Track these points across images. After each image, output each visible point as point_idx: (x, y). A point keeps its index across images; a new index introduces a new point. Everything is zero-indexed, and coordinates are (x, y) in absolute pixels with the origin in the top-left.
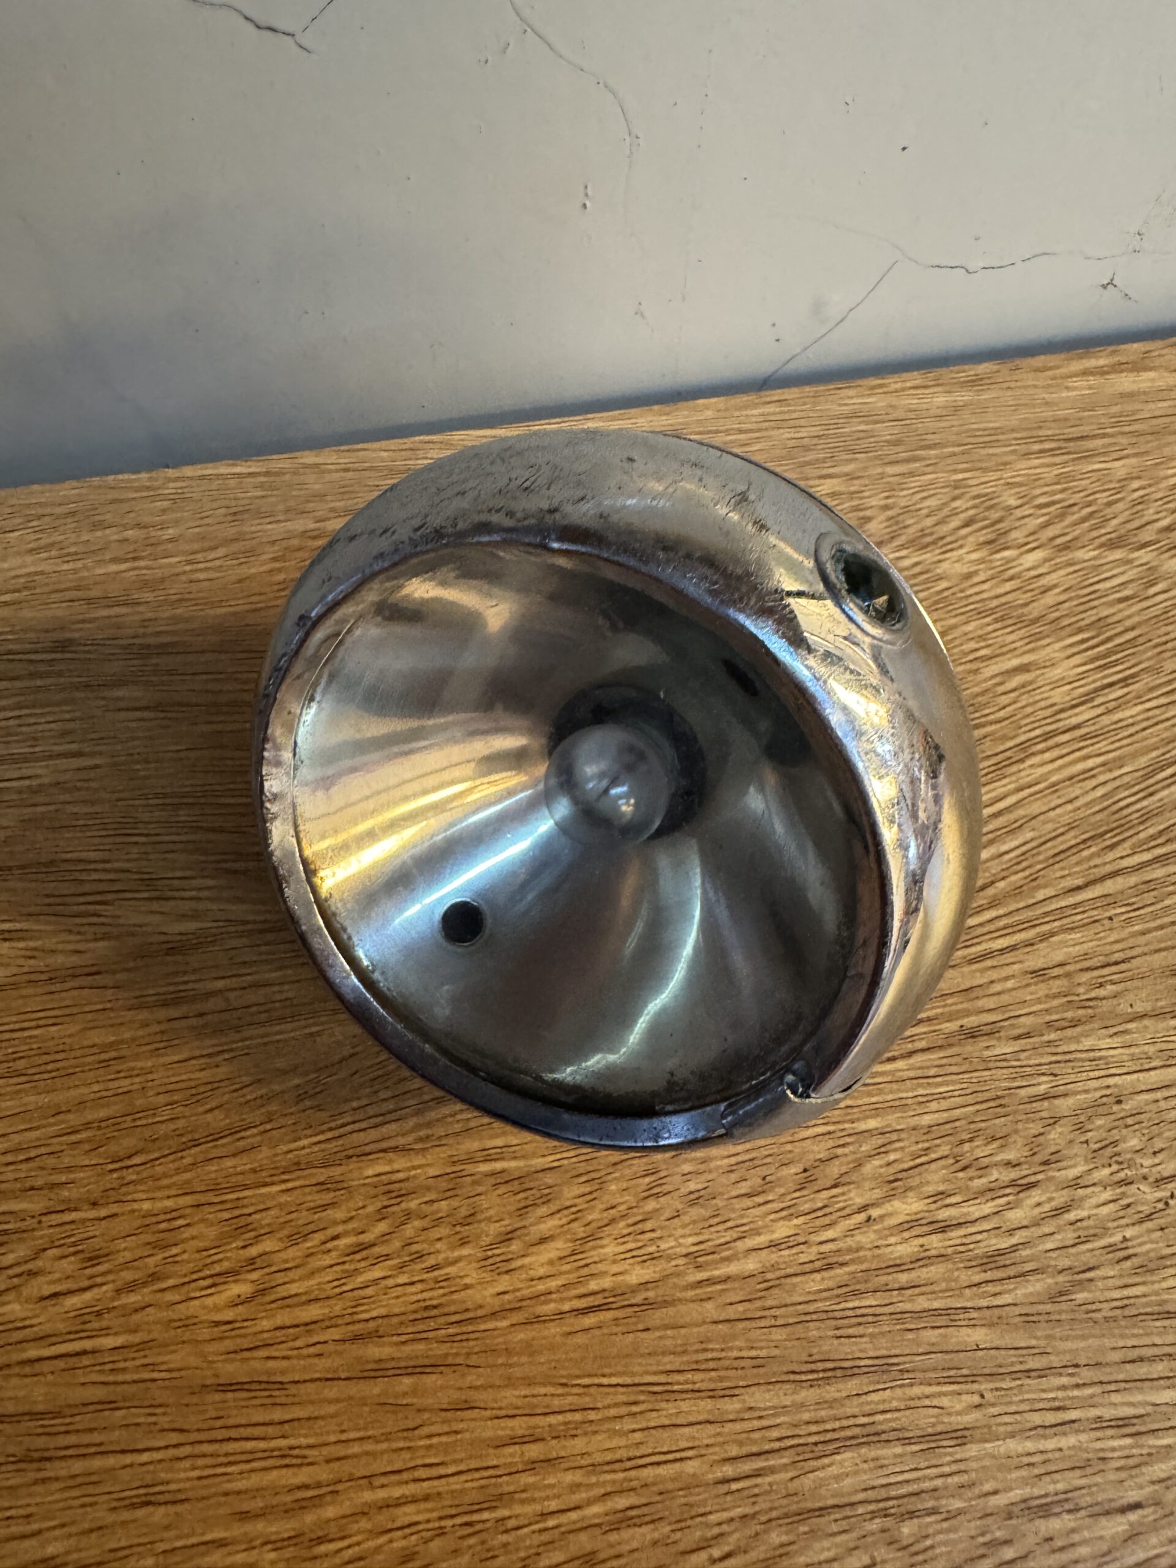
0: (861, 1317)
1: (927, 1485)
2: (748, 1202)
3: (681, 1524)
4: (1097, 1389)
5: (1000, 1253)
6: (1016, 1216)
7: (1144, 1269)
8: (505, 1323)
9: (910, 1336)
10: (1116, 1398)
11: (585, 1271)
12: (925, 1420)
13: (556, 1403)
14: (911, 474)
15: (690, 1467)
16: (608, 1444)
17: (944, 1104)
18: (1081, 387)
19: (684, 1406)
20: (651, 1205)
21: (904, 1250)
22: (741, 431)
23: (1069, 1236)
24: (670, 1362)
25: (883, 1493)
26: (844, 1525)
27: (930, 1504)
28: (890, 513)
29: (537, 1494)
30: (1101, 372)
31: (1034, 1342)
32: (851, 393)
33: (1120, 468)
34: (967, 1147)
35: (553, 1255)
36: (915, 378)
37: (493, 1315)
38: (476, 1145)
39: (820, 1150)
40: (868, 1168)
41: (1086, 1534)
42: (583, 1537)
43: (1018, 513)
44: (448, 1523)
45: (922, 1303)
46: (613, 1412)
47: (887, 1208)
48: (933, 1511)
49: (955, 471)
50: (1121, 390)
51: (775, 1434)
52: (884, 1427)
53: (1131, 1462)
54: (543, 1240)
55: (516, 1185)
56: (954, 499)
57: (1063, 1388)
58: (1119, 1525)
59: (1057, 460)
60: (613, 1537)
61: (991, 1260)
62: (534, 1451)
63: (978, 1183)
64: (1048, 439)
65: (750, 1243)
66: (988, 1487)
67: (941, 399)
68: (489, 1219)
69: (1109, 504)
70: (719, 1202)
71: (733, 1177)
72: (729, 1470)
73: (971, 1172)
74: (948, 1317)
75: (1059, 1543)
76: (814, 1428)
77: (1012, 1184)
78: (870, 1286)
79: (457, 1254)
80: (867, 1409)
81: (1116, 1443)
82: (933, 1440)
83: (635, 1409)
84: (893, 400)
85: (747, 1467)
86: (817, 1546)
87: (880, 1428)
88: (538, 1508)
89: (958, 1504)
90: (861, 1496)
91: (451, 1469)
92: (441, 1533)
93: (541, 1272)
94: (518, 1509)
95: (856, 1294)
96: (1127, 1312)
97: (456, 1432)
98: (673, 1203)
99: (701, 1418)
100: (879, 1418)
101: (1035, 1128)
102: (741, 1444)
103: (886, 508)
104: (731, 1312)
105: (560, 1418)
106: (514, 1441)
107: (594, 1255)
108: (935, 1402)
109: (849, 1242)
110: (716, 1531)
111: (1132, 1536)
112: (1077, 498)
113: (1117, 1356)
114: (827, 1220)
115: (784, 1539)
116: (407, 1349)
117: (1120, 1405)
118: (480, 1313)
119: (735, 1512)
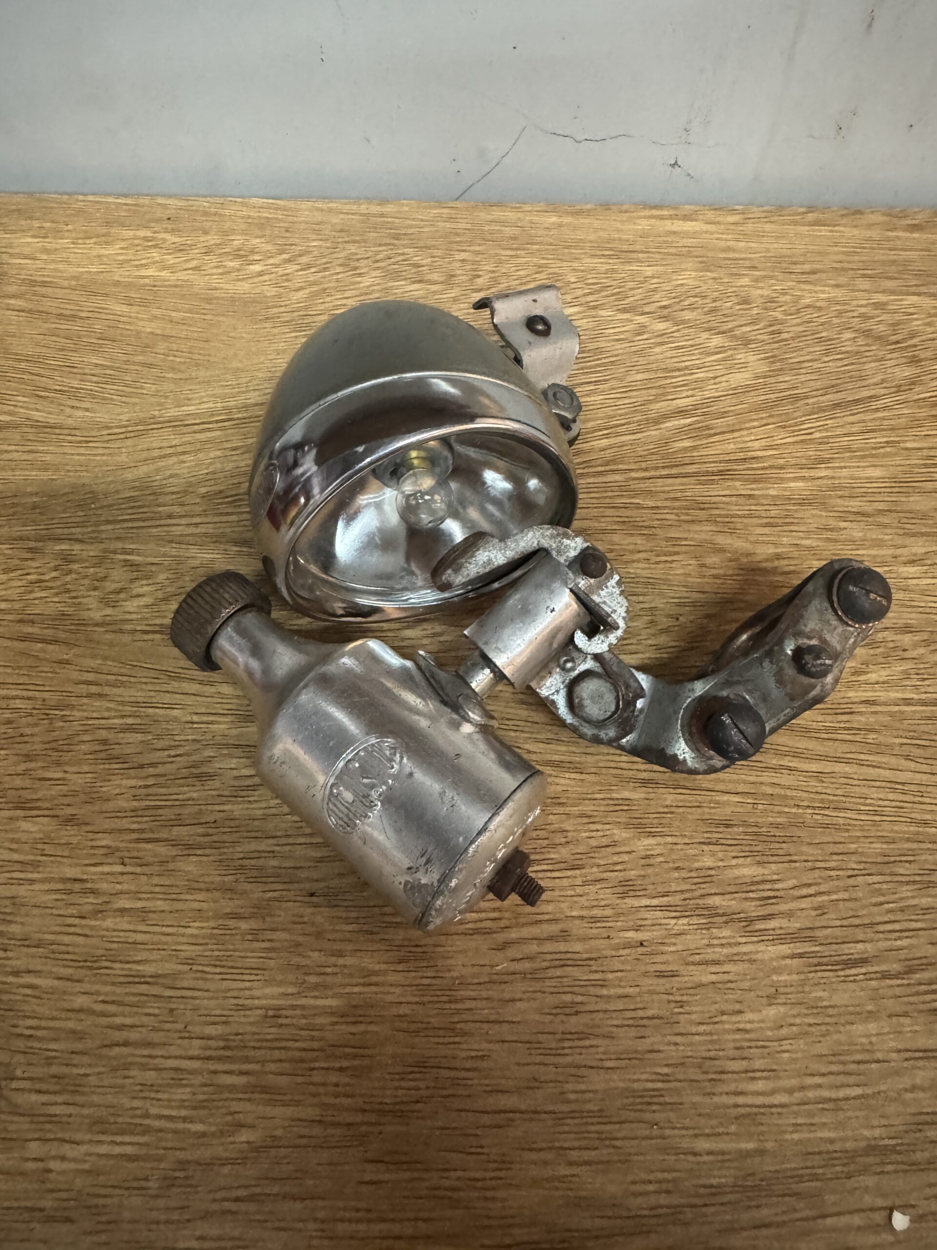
3: (159, 737)
8: (102, 629)
13: (114, 670)
15: (175, 713)
16: (134, 694)
19: (184, 685)
22: (422, 220)
29: (89, 709)
32: (498, 209)
33: (649, 271)
36: (543, 206)
37: (97, 625)
38: (122, 546)
42: (104, 732)
43: (573, 286)
44: (35, 712)
46: (144, 680)
49: (544, 259)
50: (670, 229)
51: (228, 707)
54: (138, 596)
55: (133, 568)
56: (537, 273)
59: (611, 261)
60: (121, 735)
62: (94, 689)
64: (610, 249)
67: (553, 219)
68: (114, 581)
69: (633, 289)
72: (195, 718)
79: (90, 593)
83: (155, 681)
84: (523, 216)
85: (205, 718)
88: (85, 714)
91: (47, 688)
92: (31, 715)
93: (130, 610)
94: (74, 713)
97: (57, 673)
99: (190, 692)
102: (207, 708)
105: (114, 677)
106: (83, 683)
110: (177, 743)
115: (212, 754)
116: (46, 631)
119: (190, 737)
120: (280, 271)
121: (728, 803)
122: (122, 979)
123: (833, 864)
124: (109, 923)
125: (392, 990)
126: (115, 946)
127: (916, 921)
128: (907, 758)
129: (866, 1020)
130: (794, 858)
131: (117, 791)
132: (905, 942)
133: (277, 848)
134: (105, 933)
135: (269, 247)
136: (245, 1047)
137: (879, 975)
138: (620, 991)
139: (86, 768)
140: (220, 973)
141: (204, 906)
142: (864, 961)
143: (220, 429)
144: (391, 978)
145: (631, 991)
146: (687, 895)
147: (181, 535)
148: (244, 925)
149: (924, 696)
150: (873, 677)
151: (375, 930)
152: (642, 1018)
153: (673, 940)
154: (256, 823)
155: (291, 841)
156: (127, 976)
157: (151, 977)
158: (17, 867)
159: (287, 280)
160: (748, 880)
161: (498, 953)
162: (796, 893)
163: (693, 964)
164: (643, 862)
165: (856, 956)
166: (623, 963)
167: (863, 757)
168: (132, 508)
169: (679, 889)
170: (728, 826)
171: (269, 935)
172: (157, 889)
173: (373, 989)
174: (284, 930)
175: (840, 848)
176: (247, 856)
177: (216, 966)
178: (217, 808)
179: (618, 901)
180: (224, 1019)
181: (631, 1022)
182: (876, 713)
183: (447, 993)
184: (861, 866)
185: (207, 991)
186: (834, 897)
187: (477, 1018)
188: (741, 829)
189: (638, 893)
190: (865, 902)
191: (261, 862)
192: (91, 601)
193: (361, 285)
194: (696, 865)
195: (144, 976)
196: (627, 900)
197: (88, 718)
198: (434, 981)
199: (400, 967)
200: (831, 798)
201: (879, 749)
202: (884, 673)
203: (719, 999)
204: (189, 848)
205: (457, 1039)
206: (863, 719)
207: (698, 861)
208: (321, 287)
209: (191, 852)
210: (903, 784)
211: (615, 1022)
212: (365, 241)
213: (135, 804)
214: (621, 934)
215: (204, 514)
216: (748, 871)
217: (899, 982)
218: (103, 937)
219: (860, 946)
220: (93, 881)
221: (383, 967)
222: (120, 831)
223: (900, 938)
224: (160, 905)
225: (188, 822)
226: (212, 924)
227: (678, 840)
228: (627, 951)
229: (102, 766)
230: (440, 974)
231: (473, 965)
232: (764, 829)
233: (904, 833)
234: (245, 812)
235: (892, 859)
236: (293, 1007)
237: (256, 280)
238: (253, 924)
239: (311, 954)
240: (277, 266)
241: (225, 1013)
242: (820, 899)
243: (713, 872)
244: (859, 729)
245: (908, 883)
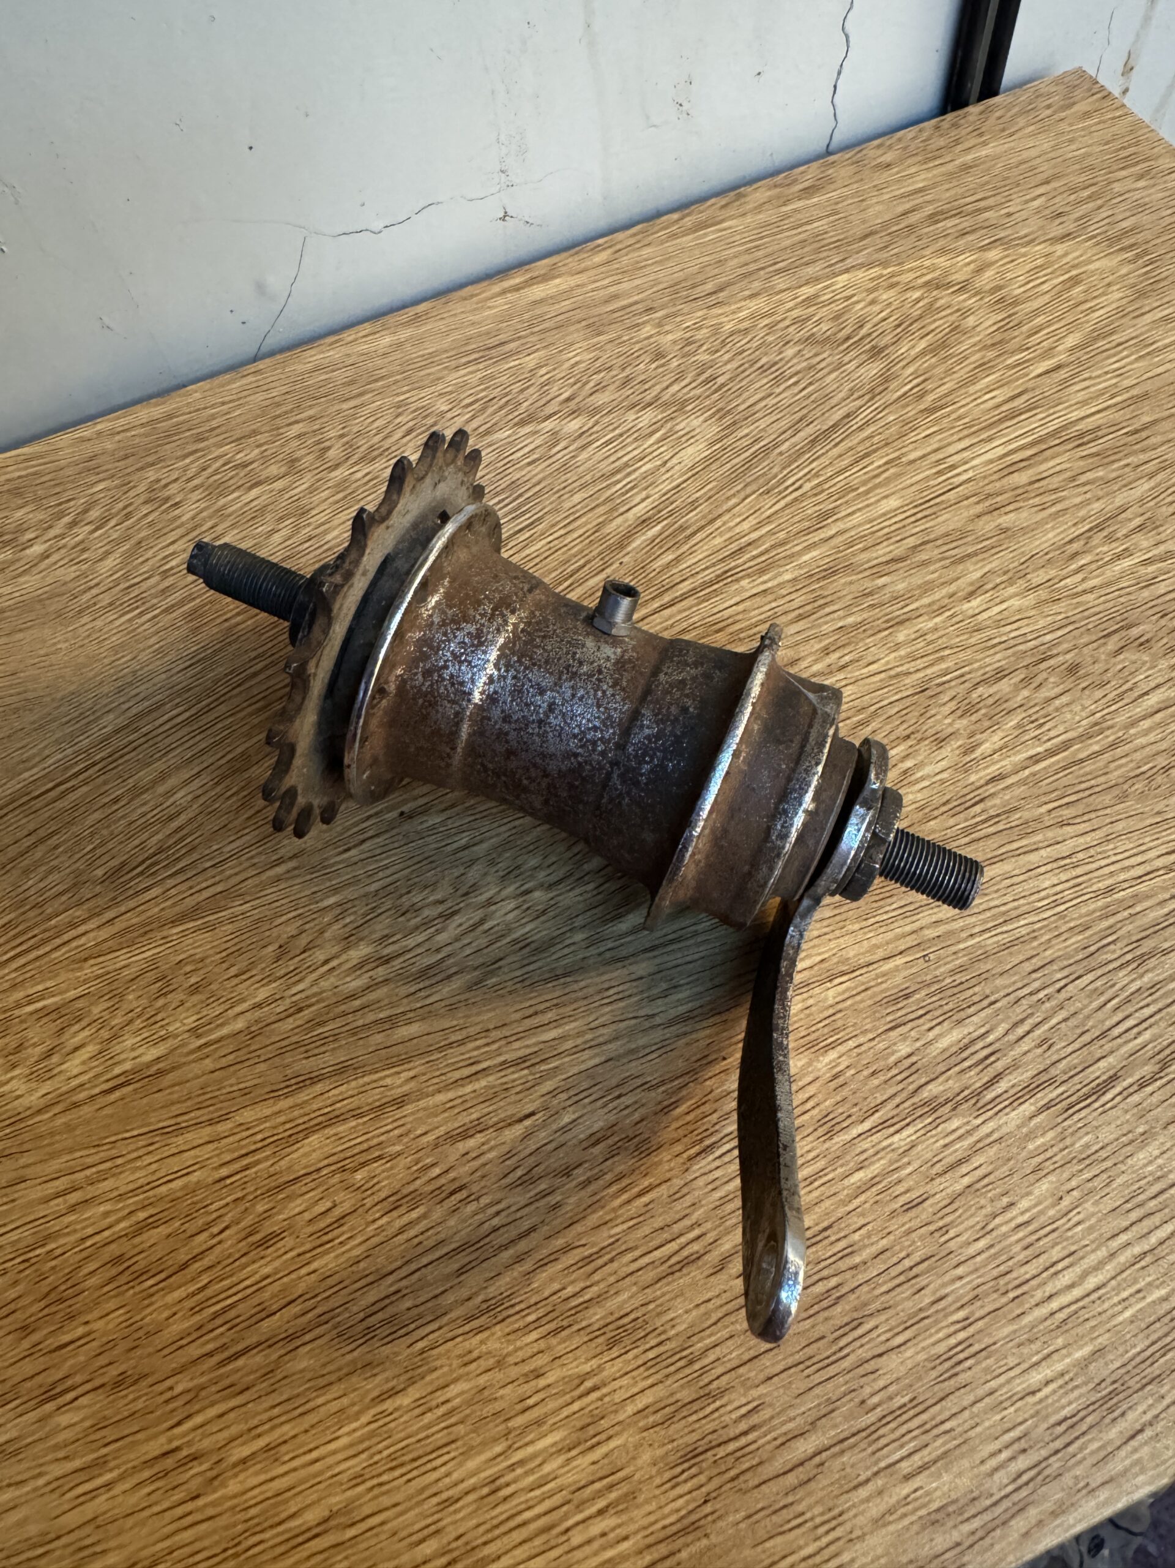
0: (324, 1040)
1: (375, 1141)
2: (236, 981)
3: (189, 1217)
4: (503, 1042)
5: (430, 967)
6: (443, 938)
7: (538, 950)
8: (47, 1116)
9: (361, 1042)
10: (516, 1045)
11: (110, 1062)
12: (374, 1096)
13: (89, 1161)
14: (362, 405)
16: (132, 1178)
17: (388, 872)
18: (500, 305)
19: (189, 1136)
20: (161, 1002)
21: (356, 983)
22: (223, 404)
23: (483, 941)
24: (176, 1109)
25: (342, 1156)
26: (312, 1185)
27: (377, 1154)
28: (345, 440)
29: (78, 1227)
30: (517, 289)
31: (455, 1023)
32: (312, 352)
33: (531, 361)
34: (404, 899)
35: (86, 1056)
36: (367, 328)
37: (39, 1112)
38: (21, 994)
39: (291, 929)
40: (327, 935)
41: (493, 1143)
42: (113, 1246)
43: (449, 415)
45: (371, 1017)
46: (135, 1155)
47: (344, 957)
48: (380, 1157)
49: (398, 395)
50: (533, 299)
51: (259, 1137)
52: (343, 1110)
53: (528, 1085)
54: (76, 1049)
55: (54, 1016)
56: (397, 416)
57: (478, 1048)
58: (518, 1130)
59: (481, 366)
60: (138, 1239)
61: (424, 973)
62: (74, 1198)
63: (413, 922)
64: (473, 351)
65: (238, 1009)
66: (419, 1132)
67: (387, 340)
68: (35, 1045)
69: (522, 391)
70: (213, 987)
71: (225, 966)
72: (224, 1172)
73: (408, 915)
74: (392, 1022)
75: (474, 1155)
76: (288, 1126)
77: (440, 916)
78: (331, 1015)
79: (9, 1075)
80: (329, 1102)
81: (516, 1076)
82: (379, 1109)
83: (151, 1148)
84: (345, 350)
85: (237, 1166)
86: (292, 1205)
87: (337, 1113)
88: (78, 1236)
89: (398, 1148)
90: (326, 1162)
93: (75, 1072)
94: (62, 1241)
95: (319, 1024)
96: (527, 983)
97: (13, 1201)
98: (180, 996)
99: (201, 1141)
100: (338, 1105)
101: (456, 873)
102: (234, 1150)
103: (342, 436)
104: (224, 1062)
105: (94, 1170)
107: (118, 1049)
108: (381, 1083)
109: (315, 989)
110: (214, 1215)
111: (526, 1137)
112: (495, 393)
113: (518, 1016)
114: (297, 978)
115: (266, 1207)
117: (518, 1050)
118: (28, 1113)
119: (229, 1199)
120: (68, 541)
121: (897, 969)
122: (282, 1549)
123: (1036, 985)
124: (233, 1487)
125: (617, 1384)
126: (253, 1512)
127: (1148, 1005)
128: (1062, 824)
129: (1144, 1144)
130: (992, 998)
131: (166, 1314)
132: (1147, 1036)
133: (404, 1283)
134: (235, 1501)
135: (41, 516)
136: (473, 1549)
137: (1135, 1087)
138: (874, 1249)
139: (111, 1305)
140: (402, 1475)
141: (345, 1401)
142: (1114, 1078)
143: (85, 783)
144: (610, 1370)
145: (884, 1243)
146: (897, 1100)
147: (96, 945)
148: (405, 1400)
149: (1048, 745)
150: (987, 748)
151: (565, 1323)
152: (911, 1268)
153: (906, 1160)
154: (362, 1265)
155: (413, 1266)
156: (288, 1540)
157: (319, 1524)
158: (82, 1476)
159: (84, 550)
160: (954, 1049)
161: (719, 1276)
162: (1012, 1037)
163: (939, 1175)
164: (833, 1085)
165: (1104, 1077)
166: (863, 1215)
167: (1015, 845)
168: (15, 937)
169: (885, 1097)
170: (907, 996)
171: (441, 1396)
172: (276, 1411)
173: (594, 1395)
174: (455, 1380)
175: (1036, 962)
176: (369, 1311)
177: (392, 1469)
178: (303, 1271)
179: (827, 1145)
180: (433, 1528)
181: (902, 1278)
182: (1007, 787)
183: (684, 1353)
184: (1065, 972)
185: (395, 1505)
186: (1054, 1021)
187: (729, 1366)
188: (923, 993)
189: (845, 1124)
190: (1086, 1012)
191: (391, 1310)
192: (18, 1086)
193: (184, 519)
194: (892, 1059)
195: (309, 1529)
196: (836, 1139)
197: (83, 1240)
198: (662, 1349)
199: (615, 1352)
200: (1003, 909)
201: (1026, 829)
202: (996, 738)
203: (983, 1202)
204: (292, 1339)
205: (718, 1404)
206: (997, 801)
207: (893, 1054)
208: (133, 541)
209: (298, 1342)
210: (1069, 856)
211: (884, 1288)
212: (160, 460)
213: (197, 1318)
214: (846, 1182)
215: (114, 902)
216: (951, 1038)
217: (1158, 1083)
218: (233, 1508)
219: (1102, 1064)
220: (189, 1444)
221: (594, 1363)
222: (195, 1362)
223: (1139, 1033)
224: (287, 1430)
225: (275, 1307)
226: (364, 1419)
227: (862, 1039)
228: (862, 1198)
229: (131, 1292)
230: (663, 1337)
231: (698, 1306)
232: (948, 980)
233: (1094, 911)
234: (342, 1259)
235: (1093, 949)
236: (512, 1468)
237: (43, 566)
238: (414, 1393)
239: (502, 1392)
240: (62, 536)
241: (430, 1520)
242: (1038, 1032)
243: (914, 1059)
244: (998, 815)
245: (1121, 967)
